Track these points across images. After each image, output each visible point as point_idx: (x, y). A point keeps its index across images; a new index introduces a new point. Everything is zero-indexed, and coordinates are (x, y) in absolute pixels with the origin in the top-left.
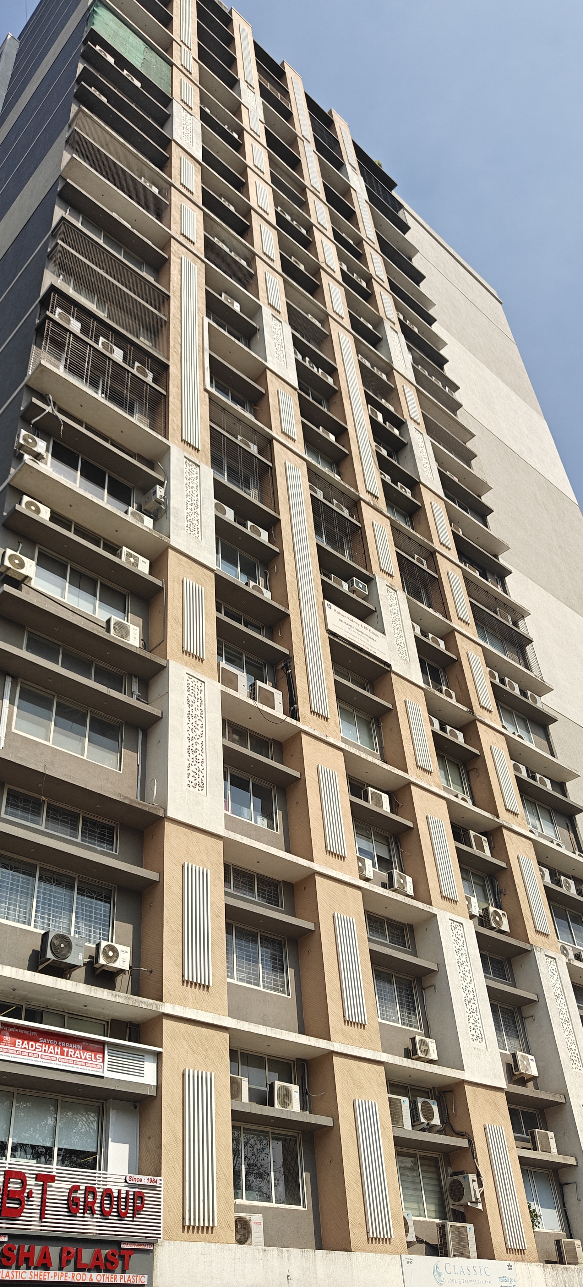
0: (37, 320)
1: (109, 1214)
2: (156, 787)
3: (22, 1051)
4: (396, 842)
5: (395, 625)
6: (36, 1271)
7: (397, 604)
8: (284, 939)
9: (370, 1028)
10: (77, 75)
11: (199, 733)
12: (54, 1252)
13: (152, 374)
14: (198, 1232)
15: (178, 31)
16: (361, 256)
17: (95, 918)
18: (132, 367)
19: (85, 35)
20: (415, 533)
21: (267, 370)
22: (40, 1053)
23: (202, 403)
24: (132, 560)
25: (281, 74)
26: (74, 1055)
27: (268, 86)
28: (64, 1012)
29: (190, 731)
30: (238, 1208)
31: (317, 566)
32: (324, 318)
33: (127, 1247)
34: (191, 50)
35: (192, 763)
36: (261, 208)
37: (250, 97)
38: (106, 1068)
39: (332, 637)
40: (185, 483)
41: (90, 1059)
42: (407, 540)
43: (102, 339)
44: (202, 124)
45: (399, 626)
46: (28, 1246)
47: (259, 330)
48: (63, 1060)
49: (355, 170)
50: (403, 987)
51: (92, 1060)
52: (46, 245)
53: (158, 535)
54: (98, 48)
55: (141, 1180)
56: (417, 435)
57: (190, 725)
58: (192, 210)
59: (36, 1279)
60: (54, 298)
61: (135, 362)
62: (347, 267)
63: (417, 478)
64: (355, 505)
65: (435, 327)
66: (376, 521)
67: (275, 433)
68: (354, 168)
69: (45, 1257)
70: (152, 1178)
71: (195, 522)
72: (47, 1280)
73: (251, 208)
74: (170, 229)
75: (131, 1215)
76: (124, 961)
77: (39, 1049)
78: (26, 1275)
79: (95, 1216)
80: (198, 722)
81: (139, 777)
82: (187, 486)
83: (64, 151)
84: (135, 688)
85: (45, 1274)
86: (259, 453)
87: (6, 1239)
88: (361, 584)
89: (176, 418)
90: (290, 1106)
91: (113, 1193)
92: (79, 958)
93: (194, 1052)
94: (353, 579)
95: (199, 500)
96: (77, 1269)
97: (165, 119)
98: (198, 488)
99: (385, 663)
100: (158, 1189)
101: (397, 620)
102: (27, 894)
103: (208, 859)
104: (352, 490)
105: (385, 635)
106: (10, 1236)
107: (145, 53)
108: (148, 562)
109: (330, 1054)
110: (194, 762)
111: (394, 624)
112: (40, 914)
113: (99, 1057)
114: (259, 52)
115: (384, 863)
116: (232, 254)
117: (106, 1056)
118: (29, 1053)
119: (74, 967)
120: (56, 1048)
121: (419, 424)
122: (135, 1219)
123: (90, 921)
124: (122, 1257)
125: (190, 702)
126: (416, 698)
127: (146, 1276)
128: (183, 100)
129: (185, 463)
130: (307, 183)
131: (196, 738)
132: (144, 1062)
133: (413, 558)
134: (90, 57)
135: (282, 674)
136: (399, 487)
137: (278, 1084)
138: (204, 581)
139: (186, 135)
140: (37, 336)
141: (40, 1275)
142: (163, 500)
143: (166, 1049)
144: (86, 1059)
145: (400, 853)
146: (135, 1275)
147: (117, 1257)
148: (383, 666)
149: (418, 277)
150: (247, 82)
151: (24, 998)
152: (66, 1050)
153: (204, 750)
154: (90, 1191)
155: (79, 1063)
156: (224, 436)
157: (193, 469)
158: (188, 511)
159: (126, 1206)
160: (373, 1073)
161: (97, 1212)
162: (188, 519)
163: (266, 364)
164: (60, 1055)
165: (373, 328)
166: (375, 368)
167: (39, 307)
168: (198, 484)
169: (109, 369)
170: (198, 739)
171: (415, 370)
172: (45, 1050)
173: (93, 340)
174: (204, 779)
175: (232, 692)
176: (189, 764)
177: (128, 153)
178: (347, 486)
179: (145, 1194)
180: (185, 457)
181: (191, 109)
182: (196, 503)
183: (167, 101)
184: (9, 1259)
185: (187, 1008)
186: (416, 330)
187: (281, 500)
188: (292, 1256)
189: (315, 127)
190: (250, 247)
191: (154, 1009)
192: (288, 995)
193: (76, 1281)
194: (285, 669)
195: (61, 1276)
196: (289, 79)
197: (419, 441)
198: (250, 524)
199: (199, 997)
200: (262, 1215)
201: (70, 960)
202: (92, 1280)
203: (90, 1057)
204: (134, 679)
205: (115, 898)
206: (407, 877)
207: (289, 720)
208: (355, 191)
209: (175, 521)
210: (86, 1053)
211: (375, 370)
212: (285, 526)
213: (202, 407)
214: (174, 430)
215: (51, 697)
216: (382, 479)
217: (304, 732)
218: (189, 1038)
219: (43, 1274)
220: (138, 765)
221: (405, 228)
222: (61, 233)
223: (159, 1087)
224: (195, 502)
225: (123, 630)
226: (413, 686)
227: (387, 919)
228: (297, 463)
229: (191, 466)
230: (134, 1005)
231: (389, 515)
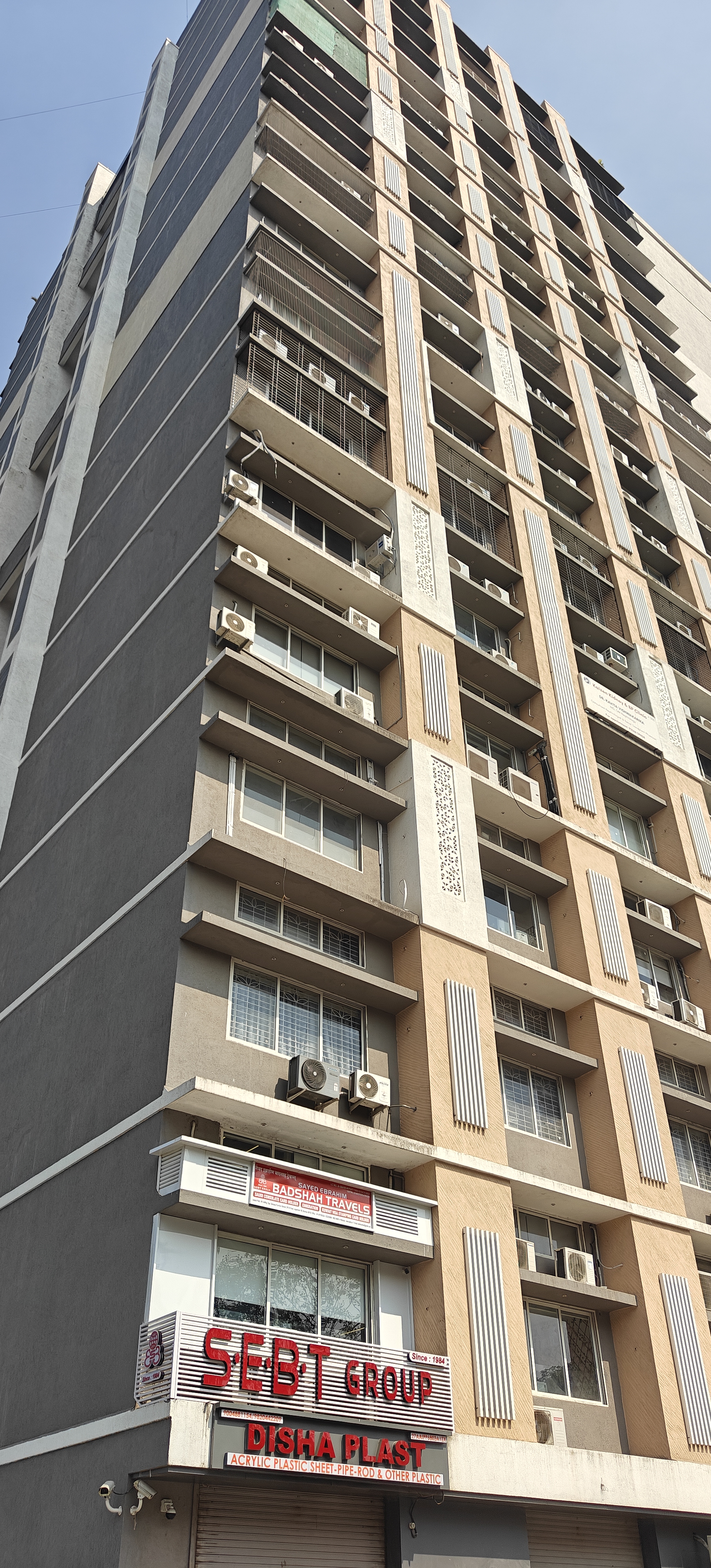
0: (237, 345)
1: (393, 1397)
2: (406, 889)
3: (280, 1198)
4: (679, 967)
5: (664, 705)
6: (318, 1462)
7: (664, 680)
8: (558, 1078)
9: (671, 1187)
10: (263, 66)
11: (450, 826)
12: (336, 1439)
13: (369, 407)
14: (494, 1426)
15: (370, 13)
16: (589, 271)
17: (345, 1044)
18: (346, 399)
19: (269, 21)
20: (678, 596)
21: (496, 403)
22: (301, 1201)
23: (427, 440)
24: (360, 622)
25: (486, 61)
26: (338, 1204)
27: (473, 75)
28: (318, 1154)
29: (440, 824)
30: (537, 1401)
31: (568, 632)
32: (555, 343)
33: (418, 1439)
34: (386, 35)
35: (446, 862)
36: (475, 215)
37: (454, 88)
38: (375, 1223)
39: (591, 718)
40: (414, 533)
41: (357, 1211)
42: (667, 605)
43: (312, 366)
44: (404, 119)
45: (668, 706)
46: (306, 1431)
47: (482, 357)
48: (327, 1211)
49: (577, 171)
50: (698, 1142)
51: (358, 1212)
52: (241, 260)
53: (389, 593)
54: (285, 34)
55: (426, 1359)
56: (670, 480)
57: (440, 817)
58: (400, 218)
59: (318, 1472)
60: (256, 318)
61: (349, 393)
62: (575, 285)
63: (673, 531)
64: (605, 561)
65: (678, 354)
66: (631, 581)
67: (510, 475)
68: (575, 169)
69: (326, 1446)
70: (439, 1357)
71: (428, 578)
72: (330, 1474)
73: (464, 215)
74: (377, 239)
75: (418, 1401)
76: (383, 1096)
77: (299, 1196)
78: (307, 1466)
79: (377, 1399)
80: (449, 814)
81: (383, 879)
82: (416, 536)
83: (254, 153)
84: (371, 773)
85: (328, 1466)
86: (492, 499)
87: (281, 1421)
88: (619, 655)
89: (399, 457)
90: (584, 1279)
91: (395, 1373)
92: (335, 1090)
93: (473, 1207)
94: (609, 650)
95: (431, 552)
96: (363, 1462)
97: (363, 113)
98: (429, 538)
99: (655, 750)
100: (445, 1370)
101: (666, 698)
102: (267, 1012)
103: (472, 977)
104: (602, 543)
105: (653, 716)
106: (286, 1418)
107: (336, 39)
108: (378, 625)
109: (628, 1217)
110: (448, 860)
111: (662, 704)
112: (283, 1037)
113: (366, 1208)
114: (461, 37)
115: (666, 992)
116: (446, 269)
117: (375, 1209)
118: (288, 1200)
119: (328, 1100)
120: (318, 1195)
121: (670, 468)
122: (422, 1406)
123: (339, 1047)
124: (412, 1451)
125: (438, 789)
126: (694, 793)
127: (442, 1476)
128: (381, 92)
129: (412, 509)
130: (524, 186)
131: (448, 832)
132: (416, 1217)
133: (675, 625)
134: (275, 44)
135: (535, 763)
136: (653, 541)
137: (568, 1251)
138: (442, 648)
139: (388, 131)
140: (238, 364)
141: (323, 1467)
142: (391, 552)
143: (442, 1202)
144: (351, 1210)
145: (685, 979)
146: (429, 1474)
147: (406, 1450)
148: (653, 753)
149: (656, 296)
150: (450, 71)
151: (273, 1136)
152: (329, 1198)
153: (457, 847)
154: (370, 1368)
155: (344, 1215)
156: (453, 479)
157: (422, 517)
158: (419, 564)
159: (411, 1389)
160: (678, 1243)
161: (380, 1395)
162: (420, 574)
163: (494, 395)
164: (322, 1204)
165: (609, 356)
166: (614, 402)
167: (238, 330)
168: (428, 534)
169: (321, 400)
170: (450, 833)
171: (661, 406)
172: (305, 1197)
173: (302, 367)
174: (460, 881)
175: (483, 779)
176: (442, 863)
177: (326, 153)
178: (595, 539)
179: (432, 1377)
180: (413, 503)
181: (391, 102)
182: (427, 556)
183: (364, 93)
184: (286, 1445)
185: (463, 1154)
186: (657, 358)
187: (522, 555)
188: (605, 1462)
189: (527, 121)
190: (467, 260)
191: (426, 1153)
192: (568, 1145)
193: (363, 1477)
194: (538, 755)
195: (346, 1470)
196: (495, 66)
197: (672, 487)
198: (487, 582)
199: (474, 1142)
200: (562, 1410)
201: (324, 1091)
202: (381, 1476)
203: (356, 1208)
204: (369, 764)
205: (365, 1021)
206: (697, 1008)
207: (550, 814)
208: (579, 196)
209: (406, 576)
210: (351, 1203)
211: (615, 405)
212: (529, 584)
213: (427, 445)
214: (398, 471)
215: (279, 783)
216: (634, 533)
217: (569, 830)
218: (466, 1190)
219: (325, 1466)
220: (380, 865)
221: (637, 239)
222: (259, 244)
223: (436, 1248)
224: (426, 554)
225: (356, 704)
226: (689, 779)
227: (675, 1058)
228: (537, 512)
229: (420, 512)
230: (403, 1148)
231: (645, 574)
